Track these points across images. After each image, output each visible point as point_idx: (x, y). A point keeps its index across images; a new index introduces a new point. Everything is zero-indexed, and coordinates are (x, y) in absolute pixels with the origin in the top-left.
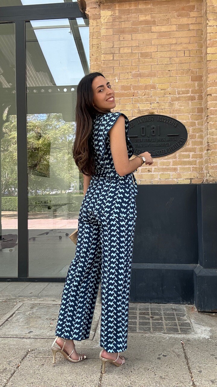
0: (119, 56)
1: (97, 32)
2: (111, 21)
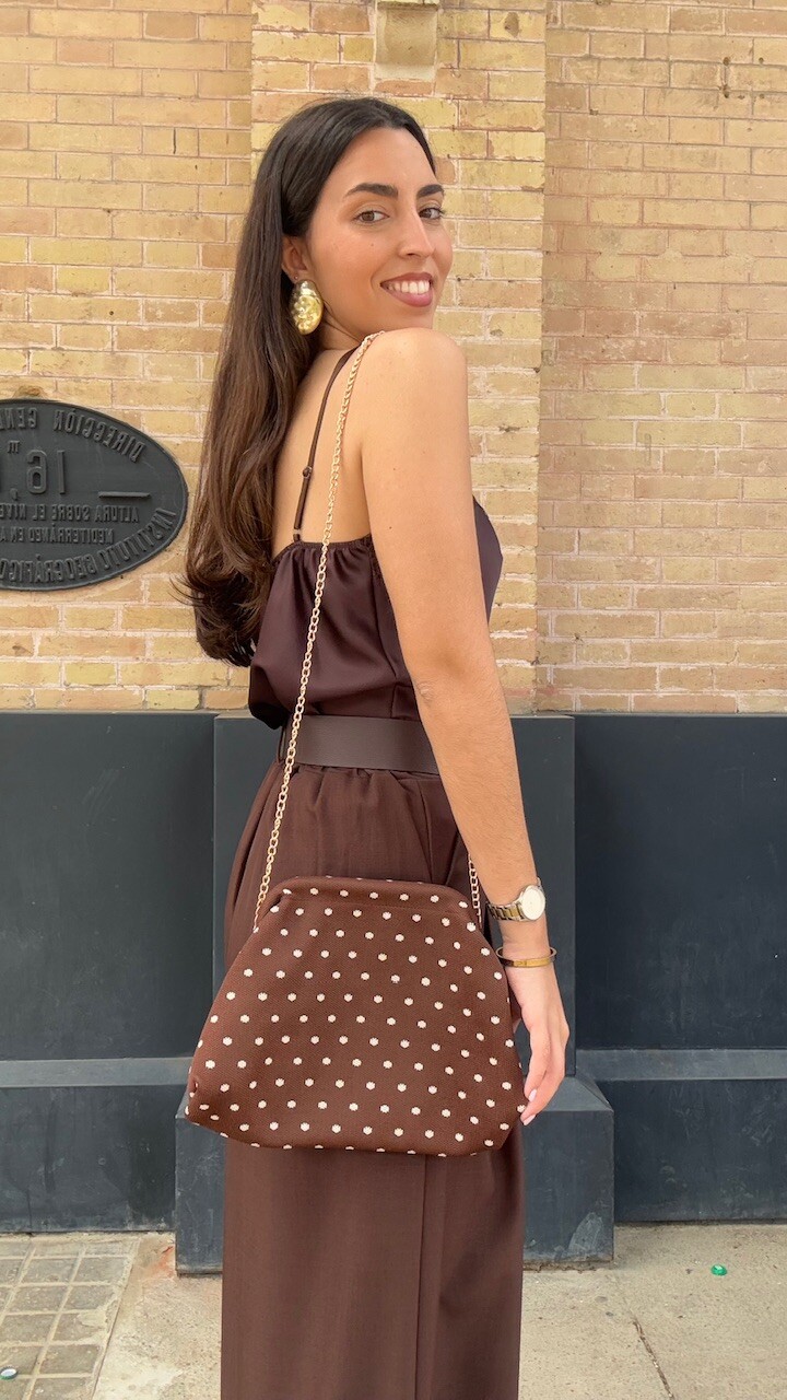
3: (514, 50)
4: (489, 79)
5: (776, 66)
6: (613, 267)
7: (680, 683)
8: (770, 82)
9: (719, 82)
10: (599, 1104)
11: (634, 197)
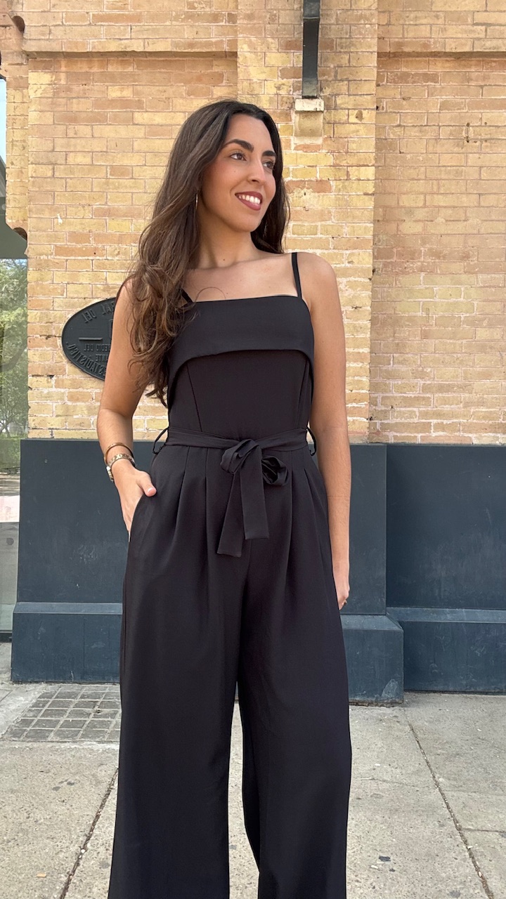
0: (65, 169)
1: (22, 115)
2: (50, 95)
3: (361, 128)
4: (348, 142)
5: (493, 126)
6: (410, 228)
7: (443, 430)
8: (490, 134)
9: (464, 134)
10: (397, 628)
11: (422, 193)
